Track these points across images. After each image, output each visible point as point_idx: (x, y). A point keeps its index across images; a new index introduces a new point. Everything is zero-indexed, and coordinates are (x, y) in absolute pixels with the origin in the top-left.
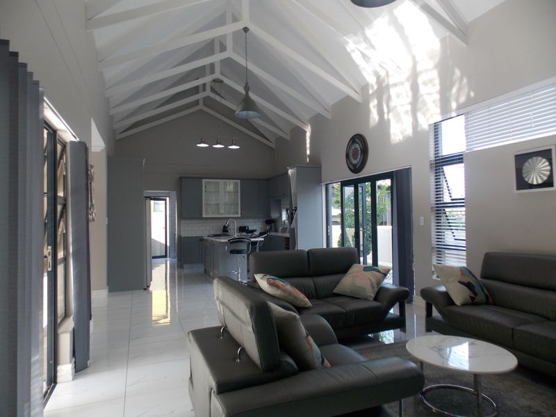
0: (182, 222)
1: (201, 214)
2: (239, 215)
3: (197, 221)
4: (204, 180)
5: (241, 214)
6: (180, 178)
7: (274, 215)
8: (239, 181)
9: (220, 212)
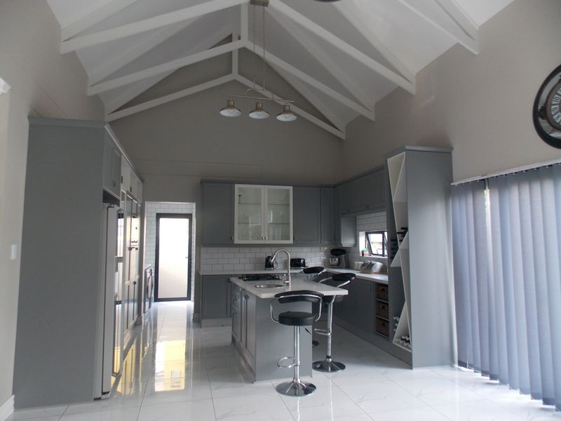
0: (203, 250)
1: (231, 239)
2: (291, 241)
3: (226, 249)
4: (237, 186)
5: (294, 238)
6: (202, 182)
7: (347, 242)
8: (291, 188)
9: (262, 236)
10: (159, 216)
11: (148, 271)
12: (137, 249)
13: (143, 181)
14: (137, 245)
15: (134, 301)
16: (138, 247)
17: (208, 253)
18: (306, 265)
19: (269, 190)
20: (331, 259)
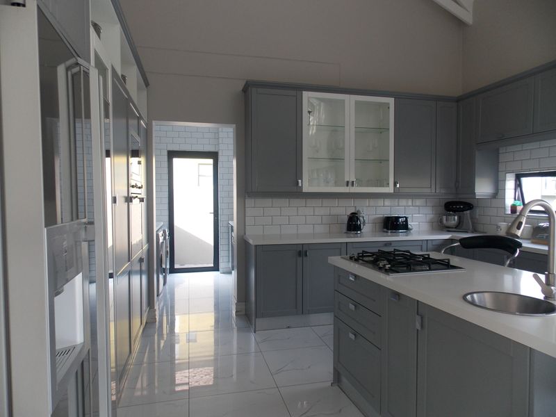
0: (250, 202)
1: (298, 184)
2: (390, 189)
4: (306, 95)
5: (395, 184)
8: (391, 101)
9: (346, 180)
10: (172, 154)
11: (161, 233)
12: (142, 200)
13: (147, 84)
14: (142, 193)
15: (141, 272)
16: (143, 195)
17: (257, 207)
18: (409, 226)
19: (357, 103)
20: (444, 218)
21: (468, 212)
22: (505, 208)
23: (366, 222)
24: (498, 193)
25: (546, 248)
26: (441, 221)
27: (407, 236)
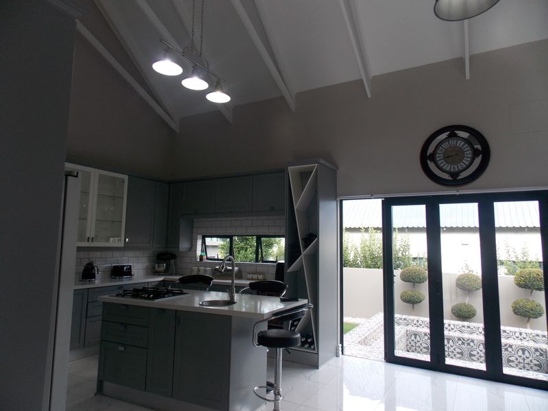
2: (122, 244)
5: (125, 241)
7: (183, 246)
8: (126, 177)
9: (87, 236)
18: (133, 273)
19: (100, 175)
20: (157, 265)
21: (173, 261)
22: (196, 257)
23: (100, 270)
24: (192, 248)
25: (230, 281)
26: (154, 268)
27: (130, 280)
